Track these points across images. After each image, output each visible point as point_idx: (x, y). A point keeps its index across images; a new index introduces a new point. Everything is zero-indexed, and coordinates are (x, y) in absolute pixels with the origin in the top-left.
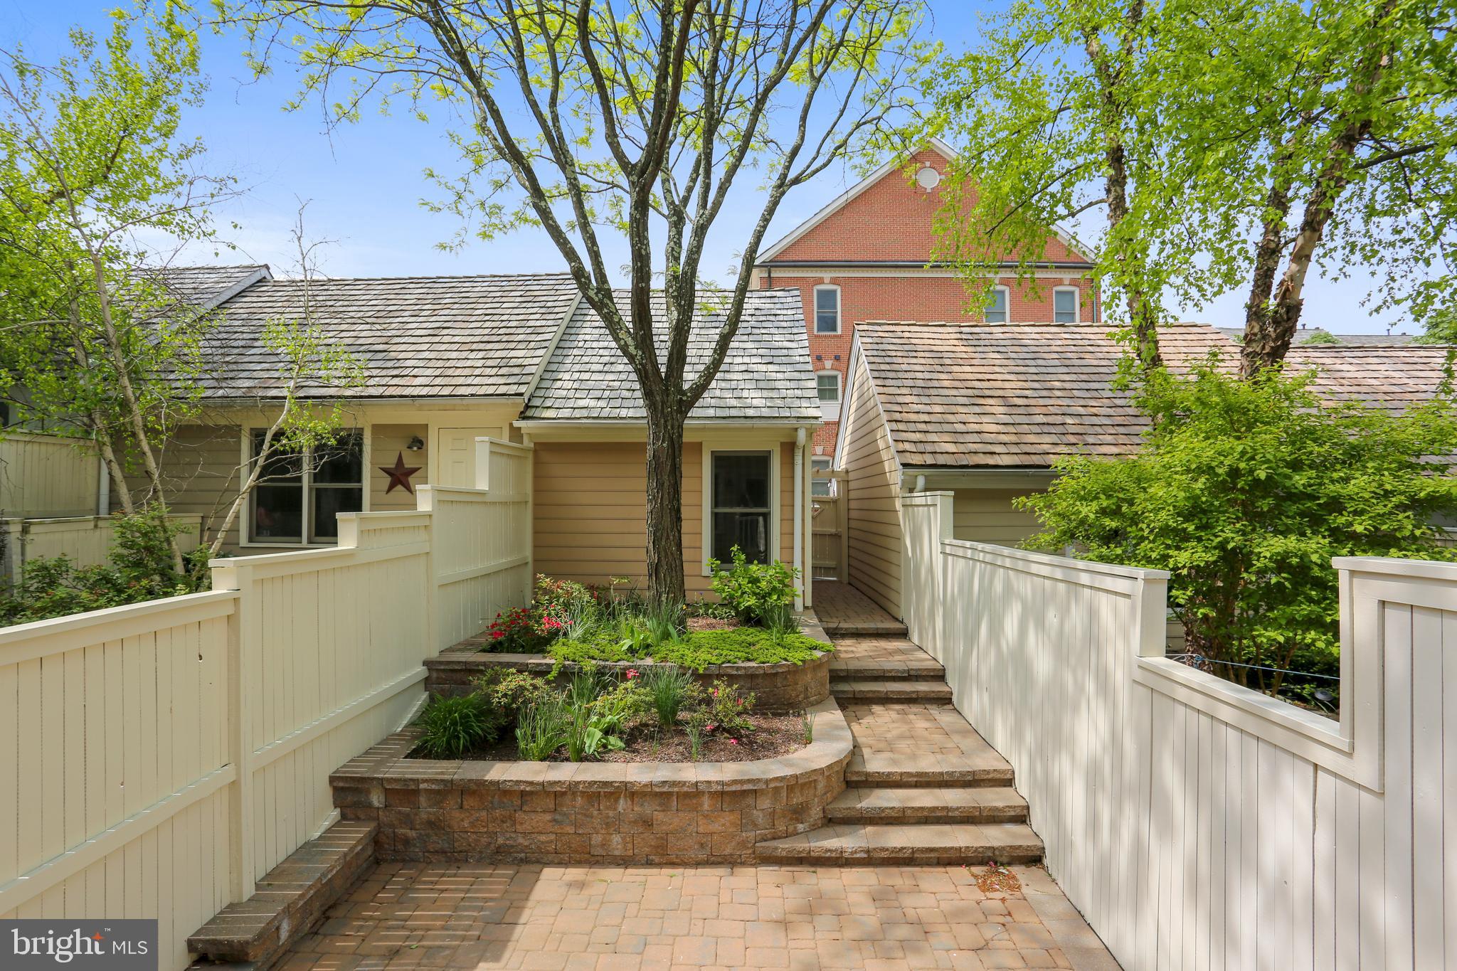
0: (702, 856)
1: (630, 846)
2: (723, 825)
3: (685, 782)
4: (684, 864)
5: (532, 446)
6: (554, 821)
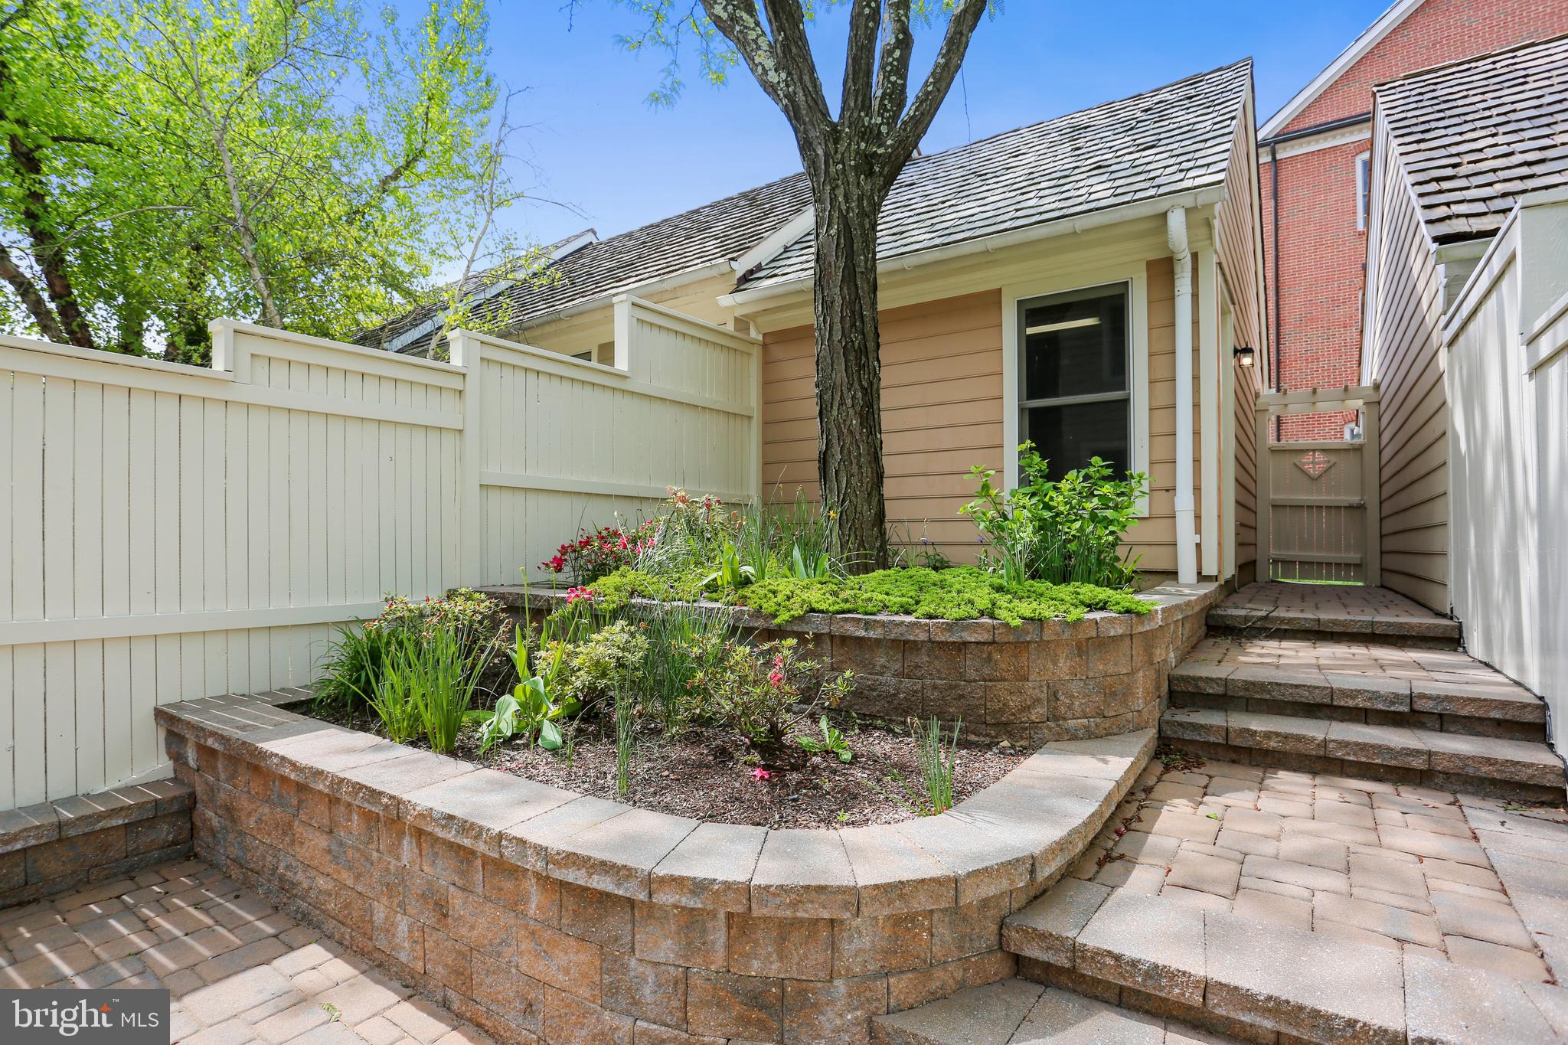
0: (529, 1036)
5: (760, 338)
6: (329, 851)
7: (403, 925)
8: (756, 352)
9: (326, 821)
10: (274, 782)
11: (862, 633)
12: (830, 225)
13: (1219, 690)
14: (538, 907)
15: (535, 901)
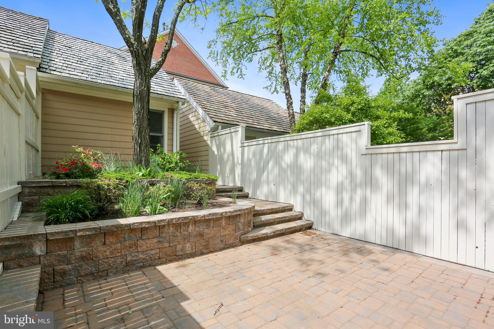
0: (222, 246)
1: (194, 247)
2: (230, 231)
3: (218, 213)
5: (41, 89)
6: (159, 242)
8: (40, 94)
9: (158, 234)
14: (225, 223)
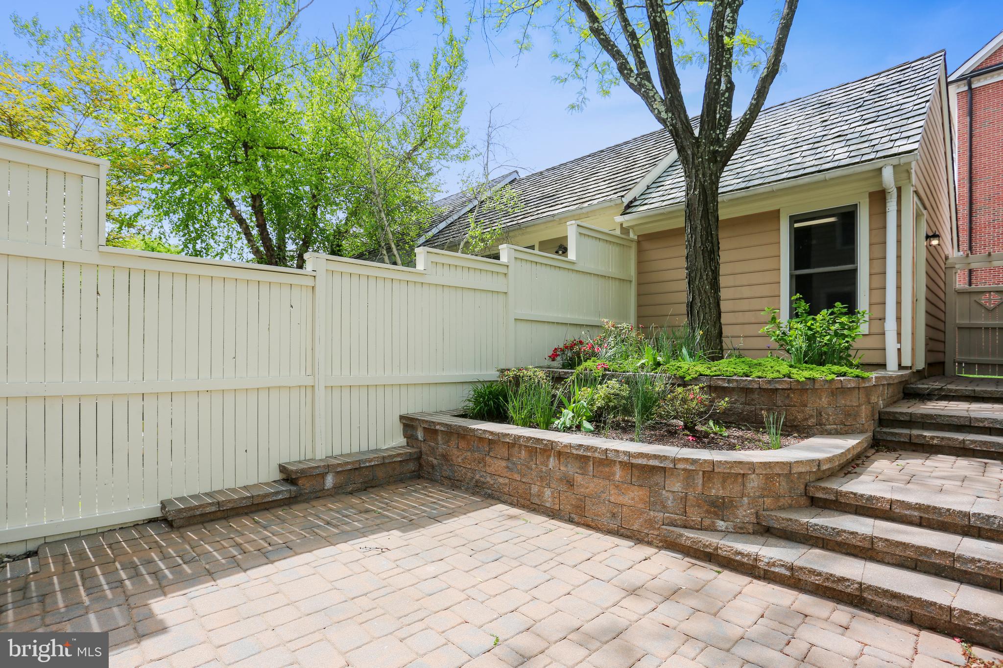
0: (613, 526)
2: (633, 499)
3: (597, 448)
4: (597, 529)
5: (636, 238)
6: (508, 467)
7: (548, 492)
8: (634, 246)
9: (506, 455)
10: (474, 442)
11: (727, 385)
12: (695, 190)
13: (907, 418)
14: (620, 477)
15: (618, 473)
